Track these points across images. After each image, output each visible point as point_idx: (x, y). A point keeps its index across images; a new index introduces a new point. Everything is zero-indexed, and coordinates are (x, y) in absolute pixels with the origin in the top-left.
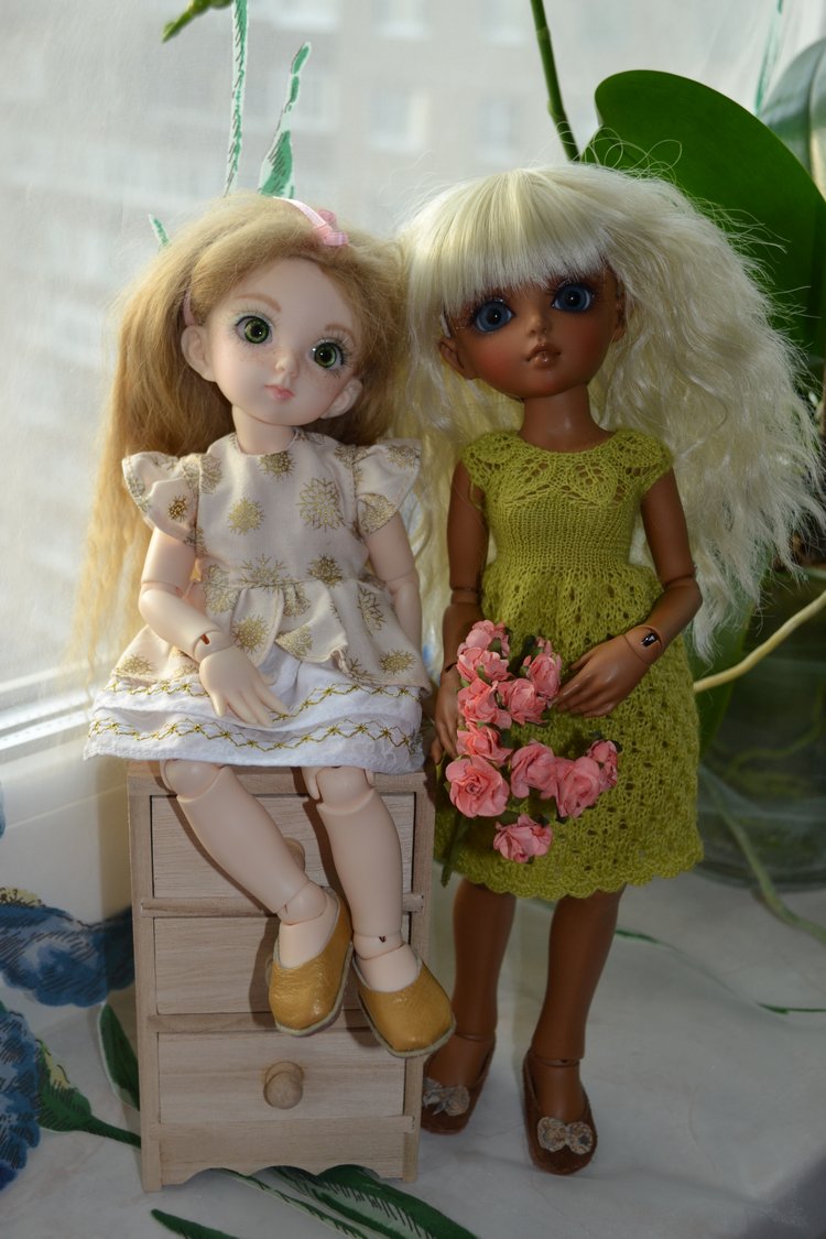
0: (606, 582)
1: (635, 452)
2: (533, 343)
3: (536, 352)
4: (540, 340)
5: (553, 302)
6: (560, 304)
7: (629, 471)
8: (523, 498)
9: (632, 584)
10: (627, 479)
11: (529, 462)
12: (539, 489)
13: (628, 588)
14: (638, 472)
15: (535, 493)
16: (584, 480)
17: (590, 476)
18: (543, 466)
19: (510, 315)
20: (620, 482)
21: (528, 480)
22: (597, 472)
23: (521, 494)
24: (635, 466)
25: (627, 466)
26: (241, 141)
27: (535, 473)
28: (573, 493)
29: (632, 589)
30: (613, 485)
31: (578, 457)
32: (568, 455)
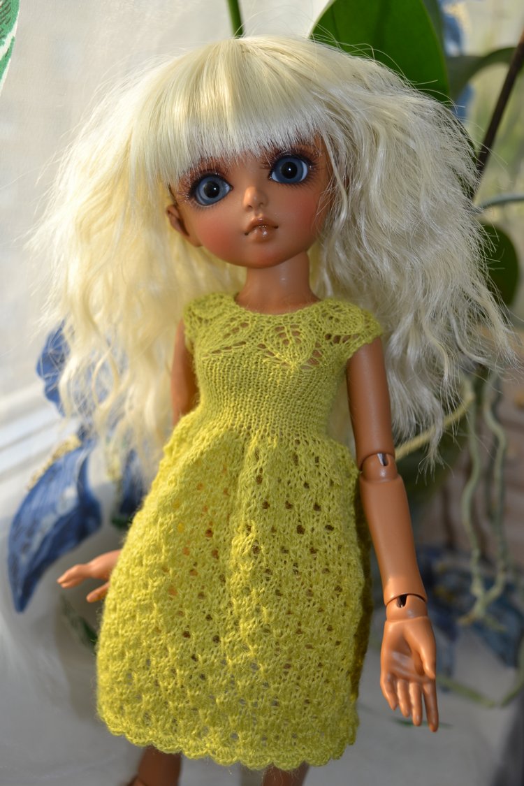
0: (291, 448)
2: (251, 218)
3: (254, 226)
4: (256, 215)
6: (278, 176)
7: (329, 336)
8: (218, 351)
9: (317, 454)
10: (325, 345)
11: (232, 320)
12: (235, 345)
13: (313, 459)
14: (337, 339)
15: (230, 348)
16: (281, 341)
17: (288, 337)
18: (244, 325)
19: (228, 188)
20: (318, 345)
21: (227, 335)
22: (295, 333)
23: (217, 348)
24: (336, 333)
25: (327, 332)
27: (235, 330)
28: (268, 352)
29: (317, 460)
30: (311, 346)
31: (279, 319)
32: (269, 316)
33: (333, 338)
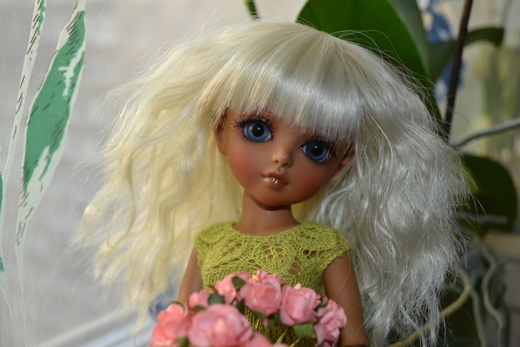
1: (313, 239)
2: (274, 168)
5: (302, 146)
7: (306, 252)
8: (218, 267)
10: (303, 258)
12: (232, 261)
15: (227, 263)
16: (267, 256)
17: (272, 253)
18: (239, 245)
19: (269, 136)
20: (296, 259)
21: (225, 254)
22: (278, 250)
23: (217, 264)
24: (313, 249)
25: (305, 249)
26: (44, 14)
27: (232, 250)
28: (256, 265)
30: (291, 260)
31: (266, 239)
32: (258, 237)
33: (310, 253)
